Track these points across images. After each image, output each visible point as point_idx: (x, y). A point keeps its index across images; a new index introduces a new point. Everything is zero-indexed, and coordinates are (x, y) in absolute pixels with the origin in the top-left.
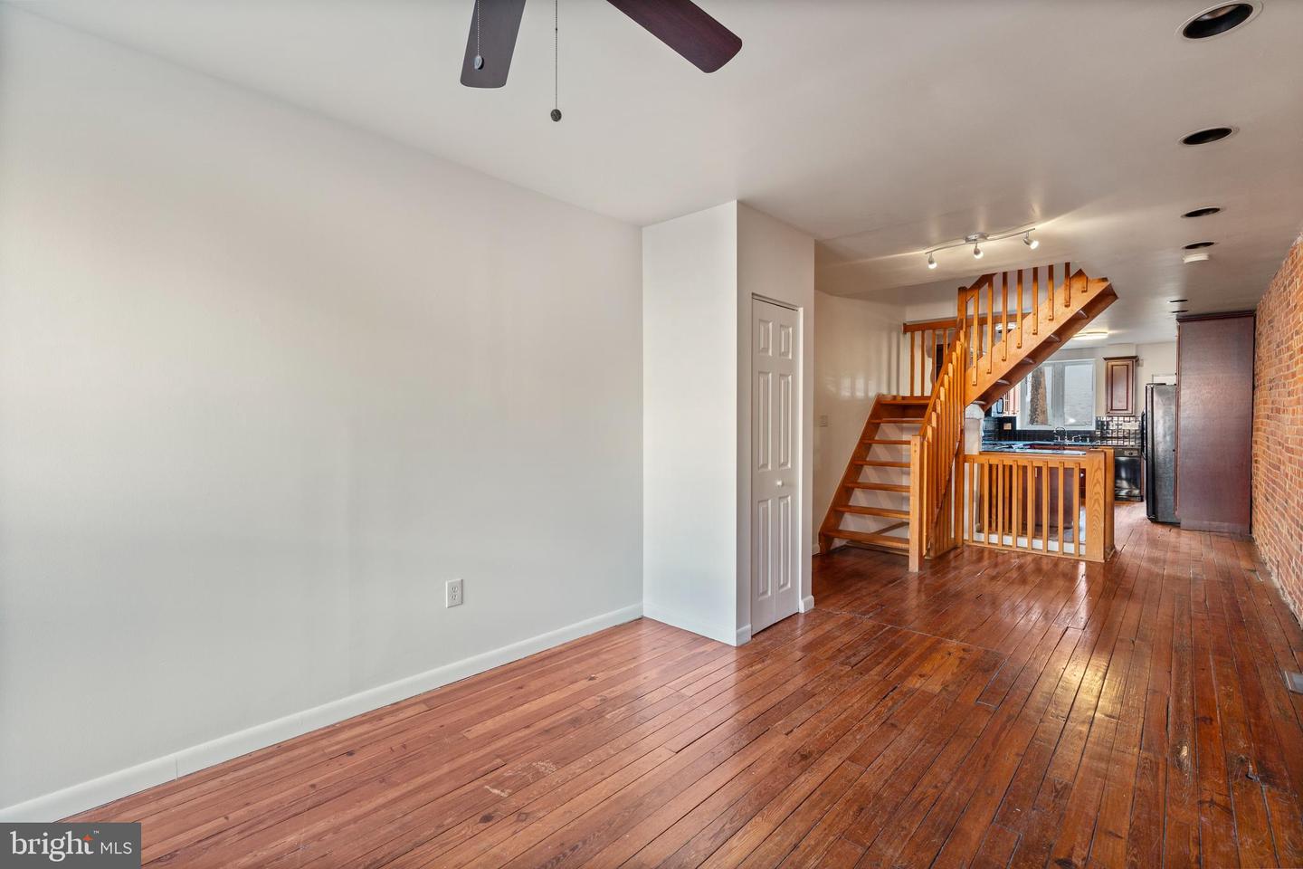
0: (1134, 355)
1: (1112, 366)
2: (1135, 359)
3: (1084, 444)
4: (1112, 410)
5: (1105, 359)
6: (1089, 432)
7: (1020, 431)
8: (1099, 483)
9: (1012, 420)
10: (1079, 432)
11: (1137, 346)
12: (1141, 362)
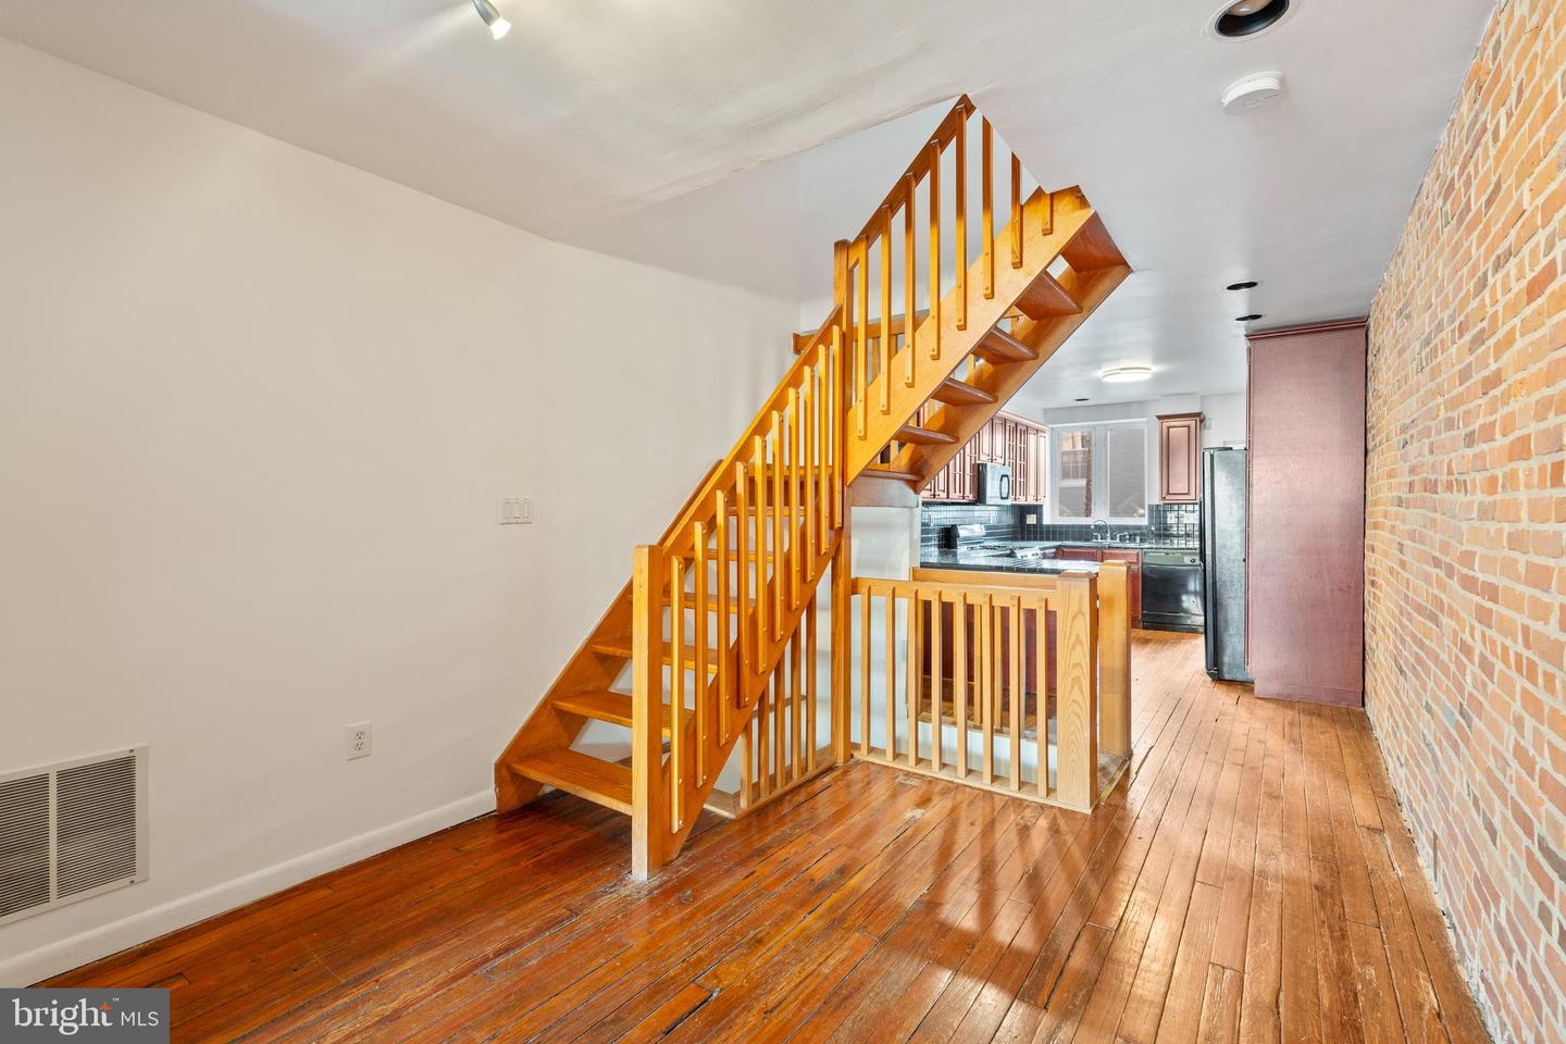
0: (1197, 411)
1: (1169, 428)
2: (1198, 417)
3: (1132, 545)
4: (1168, 493)
5: (1159, 417)
6: (1139, 528)
7: (1048, 526)
8: (1081, 644)
9: (1036, 509)
10: (1126, 528)
11: (1203, 398)
12: (1207, 422)
